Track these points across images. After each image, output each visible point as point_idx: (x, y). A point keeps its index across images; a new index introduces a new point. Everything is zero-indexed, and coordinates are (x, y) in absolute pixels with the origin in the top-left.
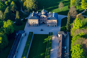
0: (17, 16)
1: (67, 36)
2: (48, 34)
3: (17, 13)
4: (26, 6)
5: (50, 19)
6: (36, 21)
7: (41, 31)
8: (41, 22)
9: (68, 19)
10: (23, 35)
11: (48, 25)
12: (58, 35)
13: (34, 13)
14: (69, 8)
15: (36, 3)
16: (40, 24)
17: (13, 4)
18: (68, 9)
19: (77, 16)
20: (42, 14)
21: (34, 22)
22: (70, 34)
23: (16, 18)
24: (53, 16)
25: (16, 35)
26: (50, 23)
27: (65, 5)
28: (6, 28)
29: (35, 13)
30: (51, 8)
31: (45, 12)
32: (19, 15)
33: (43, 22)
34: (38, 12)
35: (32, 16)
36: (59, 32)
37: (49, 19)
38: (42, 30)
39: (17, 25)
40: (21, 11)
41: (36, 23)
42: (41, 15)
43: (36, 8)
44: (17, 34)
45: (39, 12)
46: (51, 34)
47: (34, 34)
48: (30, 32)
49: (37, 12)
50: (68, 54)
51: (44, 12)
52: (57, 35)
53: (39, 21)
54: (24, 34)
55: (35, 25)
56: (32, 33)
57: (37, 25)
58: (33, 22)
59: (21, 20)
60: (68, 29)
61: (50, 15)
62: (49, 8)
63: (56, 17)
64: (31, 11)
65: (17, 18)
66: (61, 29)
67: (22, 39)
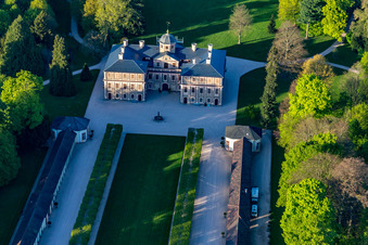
0: (58, 57)
1: (261, 146)
2: (186, 135)
3: (59, 45)
4: (93, 16)
5: (195, 73)
6: (136, 82)
7: (156, 123)
8: (157, 86)
9: (268, 78)
10: (79, 134)
11: (185, 100)
12: (227, 139)
13: (127, 48)
14: (273, 29)
15: (134, 7)
16: (150, 93)
17: (40, 6)
18: (267, 35)
19: (308, 63)
20: (162, 50)
21: (128, 84)
22: (274, 139)
23: (54, 64)
24: (208, 62)
25: (51, 134)
26: (193, 90)
27: (256, 20)
28: (13, 105)
29: (132, 46)
30: (196, 27)
31: (174, 44)
32: (64, 53)
33: (165, 87)
34: (146, 44)
35: (121, 57)
36: (228, 129)
37: (189, 73)
38: (159, 119)
39: (58, 95)
40: (73, 38)
41: (136, 88)
42: (158, 54)
43: (135, 26)
44: (57, 132)
45: (147, 42)
46: (196, 135)
47: (128, 135)
48: (110, 127)
49: (141, 44)
50: (264, 218)
51: (169, 46)
52: (223, 138)
53: (148, 78)
54: (85, 131)
55: (129, 98)
56: (119, 127)
57: (140, 97)
58: (121, 85)
59: (74, 73)
60: (266, 117)
61: (193, 57)
62: (190, 28)
63: (219, 67)
64: (114, 38)
65: (56, 67)
66: (238, 115)
67: (77, 151)
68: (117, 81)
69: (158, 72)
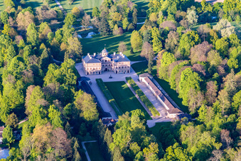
5: (120, 61)
8: (103, 69)
10: (88, 82)
11: (117, 72)
21: (95, 68)
24: (124, 57)
26: (120, 68)
29: (91, 55)
33: (106, 69)
38: (111, 78)
41: (98, 69)
42: (102, 57)
44: (80, 82)
49: (95, 54)
51: (106, 53)
55: (95, 73)
56: (101, 80)
68: (91, 67)
69: (104, 63)
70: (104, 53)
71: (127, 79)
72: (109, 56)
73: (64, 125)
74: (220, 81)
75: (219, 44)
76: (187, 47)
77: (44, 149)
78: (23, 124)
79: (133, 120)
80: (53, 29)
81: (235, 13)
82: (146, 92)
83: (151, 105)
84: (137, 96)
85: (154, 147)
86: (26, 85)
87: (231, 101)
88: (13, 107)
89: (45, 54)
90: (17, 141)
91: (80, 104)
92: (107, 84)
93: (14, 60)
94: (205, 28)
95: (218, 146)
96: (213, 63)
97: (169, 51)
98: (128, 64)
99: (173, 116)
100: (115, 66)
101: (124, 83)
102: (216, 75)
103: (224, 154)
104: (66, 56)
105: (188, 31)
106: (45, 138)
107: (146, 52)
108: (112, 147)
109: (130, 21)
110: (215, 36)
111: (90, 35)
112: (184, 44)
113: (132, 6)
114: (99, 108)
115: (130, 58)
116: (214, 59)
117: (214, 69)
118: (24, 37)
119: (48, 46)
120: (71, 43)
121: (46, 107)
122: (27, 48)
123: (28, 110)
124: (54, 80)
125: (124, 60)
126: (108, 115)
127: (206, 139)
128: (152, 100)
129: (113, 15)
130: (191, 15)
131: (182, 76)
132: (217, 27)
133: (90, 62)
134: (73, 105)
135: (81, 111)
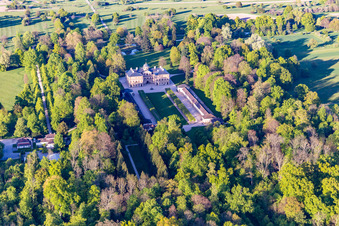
8: (145, 82)
11: (157, 84)
21: (137, 81)
26: (160, 80)
31: (149, 67)
34: (138, 68)
41: (140, 82)
42: (144, 71)
55: (138, 86)
56: (142, 91)
68: (134, 80)
69: (145, 76)
70: (145, 67)
71: (167, 90)
72: (150, 70)
73: (109, 130)
74: (249, 89)
75: (250, 56)
76: (220, 59)
77: (90, 151)
78: (72, 131)
79: (170, 124)
80: (99, 47)
81: (266, 29)
82: (183, 101)
83: (187, 112)
84: (175, 104)
85: (188, 147)
86: (74, 96)
87: (259, 106)
88: (63, 116)
89: (91, 70)
90: (67, 146)
91: (123, 112)
92: (148, 94)
93: (63, 75)
94: (237, 42)
95: (245, 144)
96: (243, 73)
97: (205, 64)
98: (167, 76)
99: (207, 121)
100: (156, 78)
101: (163, 93)
102: (246, 84)
103: (251, 151)
104: (111, 70)
105: (222, 46)
106: (91, 141)
107: (183, 65)
108: (151, 148)
109: (170, 38)
110: (247, 49)
111: (133, 52)
112: (218, 57)
113: (172, 25)
114: (140, 115)
115: (170, 72)
116: (245, 70)
117: (245, 79)
118: (73, 55)
119: (94, 62)
120: (116, 59)
121: (93, 116)
122: (75, 64)
123: (77, 119)
124: (100, 92)
125: (164, 73)
126: (148, 121)
127: (235, 138)
128: (189, 108)
129: (154, 33)
130: (225, 31)
131: (215, 85)
132: (248, 41)
133: (133, 75)
134: (117, 113)
135: (124, 118)
